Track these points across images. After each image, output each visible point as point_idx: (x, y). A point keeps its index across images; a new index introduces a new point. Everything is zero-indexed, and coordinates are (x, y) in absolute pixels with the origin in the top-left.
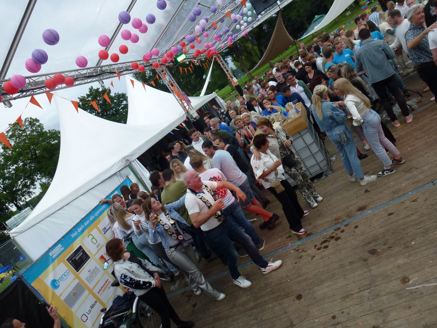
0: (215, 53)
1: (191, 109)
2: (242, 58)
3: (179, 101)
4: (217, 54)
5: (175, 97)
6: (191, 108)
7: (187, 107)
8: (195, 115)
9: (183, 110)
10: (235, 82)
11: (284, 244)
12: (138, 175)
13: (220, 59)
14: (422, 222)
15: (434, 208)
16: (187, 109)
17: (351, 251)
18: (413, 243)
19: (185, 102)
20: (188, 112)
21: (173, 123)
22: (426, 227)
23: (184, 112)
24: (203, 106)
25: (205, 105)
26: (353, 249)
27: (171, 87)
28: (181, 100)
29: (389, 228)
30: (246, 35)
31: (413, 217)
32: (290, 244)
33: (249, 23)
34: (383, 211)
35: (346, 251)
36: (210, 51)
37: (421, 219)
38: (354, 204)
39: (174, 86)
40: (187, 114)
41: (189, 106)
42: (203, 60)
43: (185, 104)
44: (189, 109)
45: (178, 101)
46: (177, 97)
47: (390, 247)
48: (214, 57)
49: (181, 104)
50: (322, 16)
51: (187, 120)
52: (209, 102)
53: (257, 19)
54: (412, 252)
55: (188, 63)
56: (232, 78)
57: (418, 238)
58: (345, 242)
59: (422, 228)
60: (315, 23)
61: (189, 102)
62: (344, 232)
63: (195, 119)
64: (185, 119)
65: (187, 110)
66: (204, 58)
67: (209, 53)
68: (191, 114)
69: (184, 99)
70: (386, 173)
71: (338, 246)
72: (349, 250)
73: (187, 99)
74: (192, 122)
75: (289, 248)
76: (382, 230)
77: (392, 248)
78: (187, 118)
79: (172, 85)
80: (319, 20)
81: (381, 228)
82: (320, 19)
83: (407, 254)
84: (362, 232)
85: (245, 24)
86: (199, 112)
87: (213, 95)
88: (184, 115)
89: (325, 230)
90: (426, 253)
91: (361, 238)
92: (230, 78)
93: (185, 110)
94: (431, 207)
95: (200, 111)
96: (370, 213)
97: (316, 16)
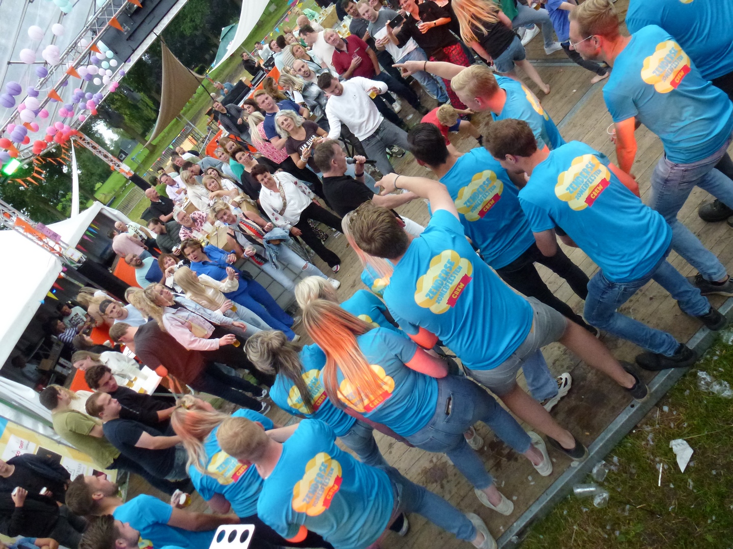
0: (72, 134)
1: (65, 248)
3: (37, 241)
4: (75, 134)
5: (27, 237)
6: (65, 246)
7: (57, 248)
8: (77, 256)
9: (50, 254)
10: (127, 171)
12: (13, 403)
13: (84, 140)
16: (58, 250)
19: (48, 239)
20: (61, 255)
21: (41, 285)
23: (54, 258)
24: (85, 234)
25: (87, 230)
28: (40, 239)
30: (117, 89)
33: (114, 69)
36: (61, 134)
40: (61, 258)
41: (58, 244)
43: (52, 243)
44: (61, 249)
45: (35, 242)
46: (30, 236)
48: (72, 139)
49: (42, 246)
50: (232, 27)
51: (66, 269)
52: (93, 222)
55: (27, 167)
60: (225, 40)
61: (55, 237)
64: (60, 268)
65: (58, 253)
68: (68, 256)
69: (46, 236)
73: (51, 234)
78: (65, 265)
80: (229, 34)
82: (232, 32)
85: (109, 72)
86: (82, 249)
87: (95, 208)
88: (55, 262)
92: (116, 167)
93: (54, 253)
95: (82, 245)
97: (223, 29)
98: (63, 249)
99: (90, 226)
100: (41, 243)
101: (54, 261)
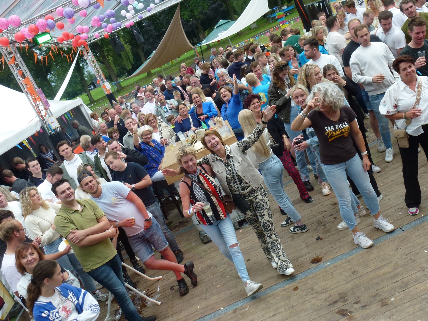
1: (49, 116)
2: (109, 60)
3: (32, 101)
4: (85, 45)
6: (50, 114)
7: (43, 113)
8: (55, 125)
9: (36, 115)
10: (108, 89)
11: (212, 309)
14: (398, 274)
15: (409, 258)
17: (312, 313)
18: (393, 299)
19: (41, 104)
20: (43, 119)
21: (21, 133)
22: (404, 280)
23: (37, 119)
24: (63, 115)
25: (66, 113)
26: (315, 311)
27: (21, 79)
28: (35, 101)
29: (357, 282)
30: (131, 27)
31: (386, 270)
32: (222, 309)
33: (137, 11)
34: (345, 263)
35: (306, 313)
36: (80, 38)
37: (397, 271)
38: (305, 255)
39: (26, 79)
40: (42, 122)
41: (47, 110)
42: (66, 49)
43: (41, 108)
44: (46, 114)
45: (30, 101)
47: (365, 306)
48: (80, 49)
49: (33, 106)
50: (228, 22)
51: (42, 131)
52: (71, 110)
53: (149, 7)
54: (394, 311)
56: (104, 82)
57: (397, 294)
58: (302, 302)
59: (400, 282)
60: (219, 28)
61: (46, 104)
62: (298, 290)
63: (55, 130)
64: (38, 129)
65: (42, 116)
66: (67, 48)
67: (77, 41)
68: (48, 123)
69: (41, 100)
70: (297, 230)
71: (293, 307)
72: (310, 312)
73: (44, 100)
74: (49, 135)
75: (221, 314)
76: (349, 285)
77: (367, 307)
78: (43, 128)
79: (23, 76)
80: (224, 25)
81: (347, 282)
82: (226, 25)
83: (388, 313)
84: (323, 289)
87: (78, 101)
89: (271, 288)
90: (411, 311)
91: (324, 296)
92: (101, 82)
93: (39, 116)
94: (405, 257)
96: (329, 265)
97: (221, 20)
98: (47, 115)
99: (68, 112)
100: (34, 104)
101: (37, 121)
